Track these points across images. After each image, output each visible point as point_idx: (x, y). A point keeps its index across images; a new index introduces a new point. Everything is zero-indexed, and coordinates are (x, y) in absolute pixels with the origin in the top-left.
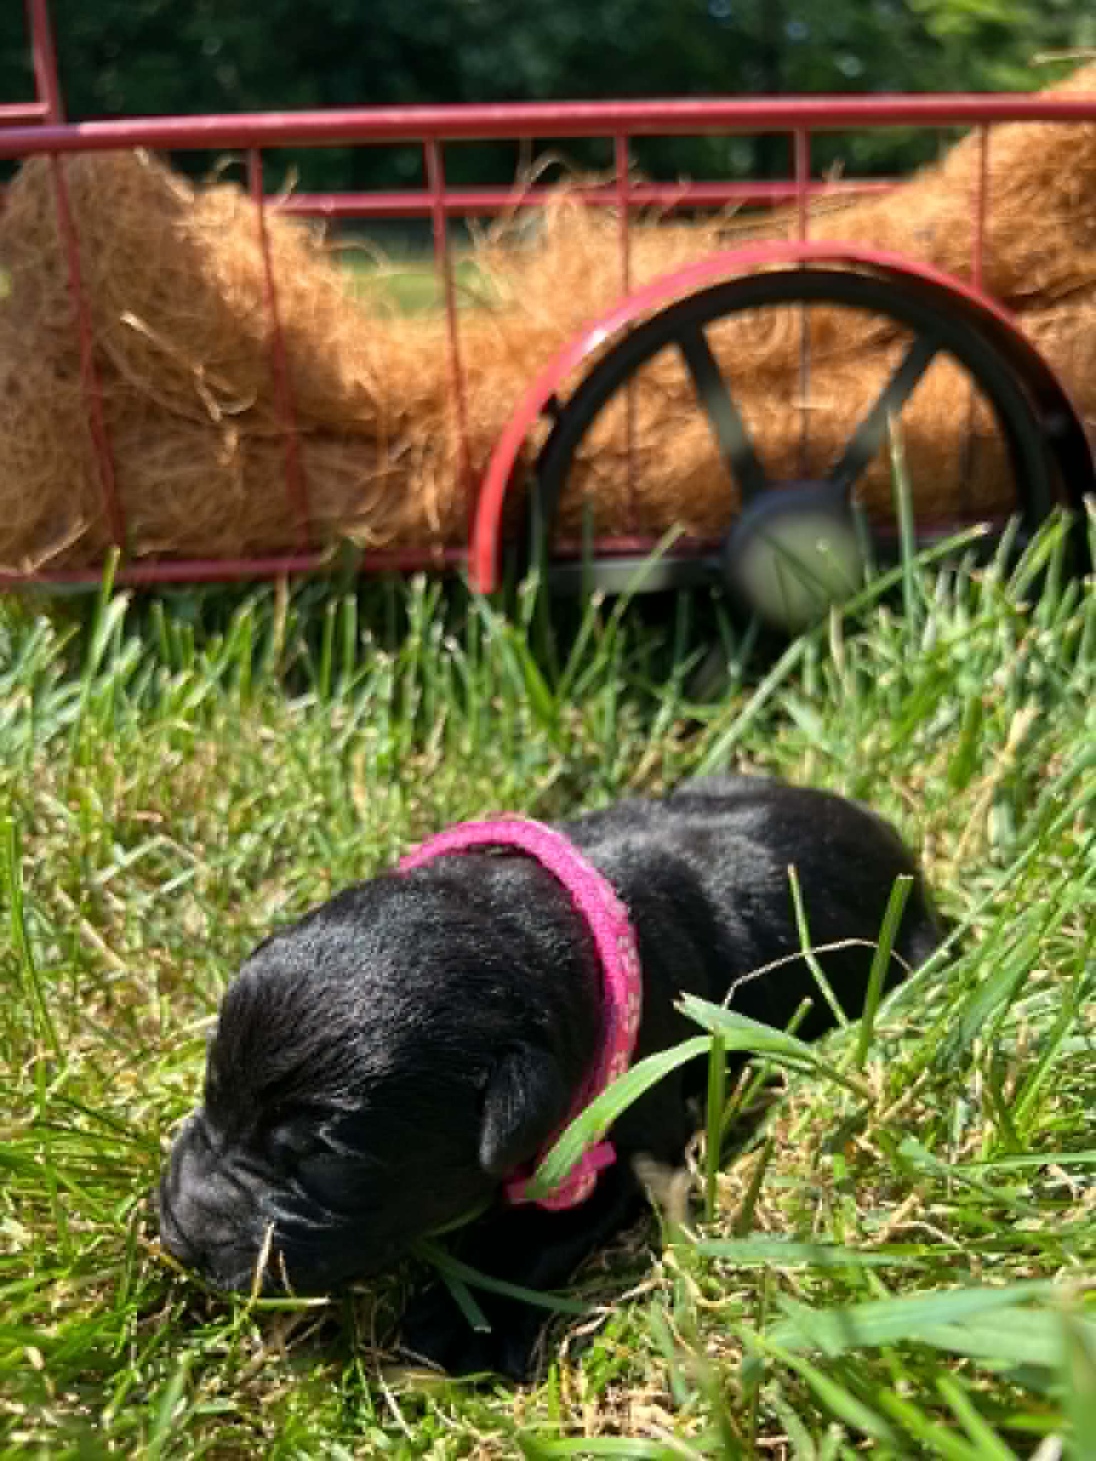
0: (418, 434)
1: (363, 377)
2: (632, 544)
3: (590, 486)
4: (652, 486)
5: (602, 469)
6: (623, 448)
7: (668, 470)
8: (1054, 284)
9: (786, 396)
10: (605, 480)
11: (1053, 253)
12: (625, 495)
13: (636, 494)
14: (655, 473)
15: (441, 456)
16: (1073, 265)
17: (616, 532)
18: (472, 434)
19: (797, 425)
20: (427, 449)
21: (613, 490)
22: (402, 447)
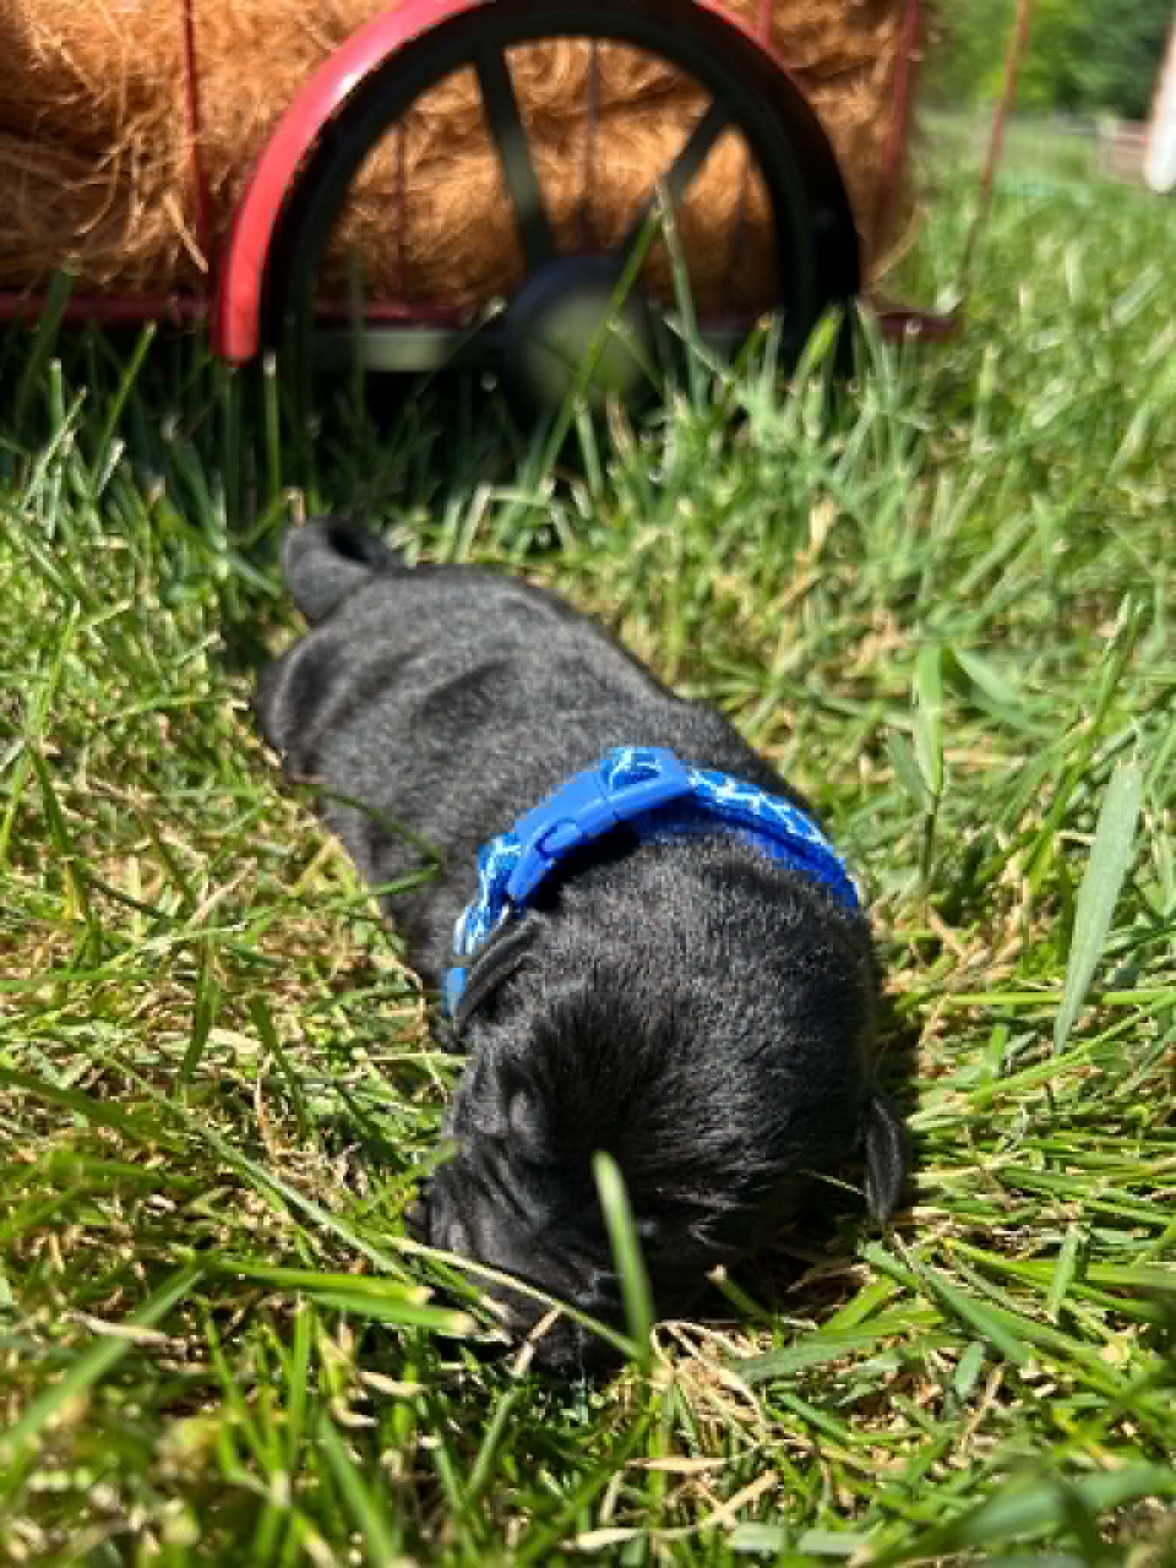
0: (133, 135)
1: (56, 42)
2: (401, 311)
3: (348, 234)
4: (418, 240)
5: (363, 212)
6: (389, 189)
7: (439, 222)
8: (825, 62)
9: (563, 149)
10: (366, 226)
11: (823, 26)
12: (392, 248)
13: (402, 249)
14: (422, 224)
15: (166, 169)
16: (840, 45)
17: (380, 295)
18: (204, 142)
19: (577, 187)
20: (145, 159)
21: (378, 241)
22: (115, 150)
